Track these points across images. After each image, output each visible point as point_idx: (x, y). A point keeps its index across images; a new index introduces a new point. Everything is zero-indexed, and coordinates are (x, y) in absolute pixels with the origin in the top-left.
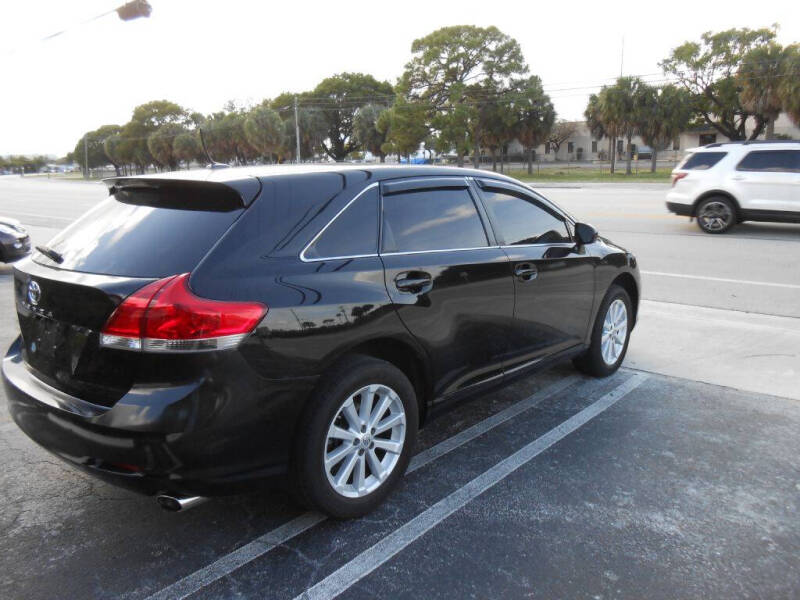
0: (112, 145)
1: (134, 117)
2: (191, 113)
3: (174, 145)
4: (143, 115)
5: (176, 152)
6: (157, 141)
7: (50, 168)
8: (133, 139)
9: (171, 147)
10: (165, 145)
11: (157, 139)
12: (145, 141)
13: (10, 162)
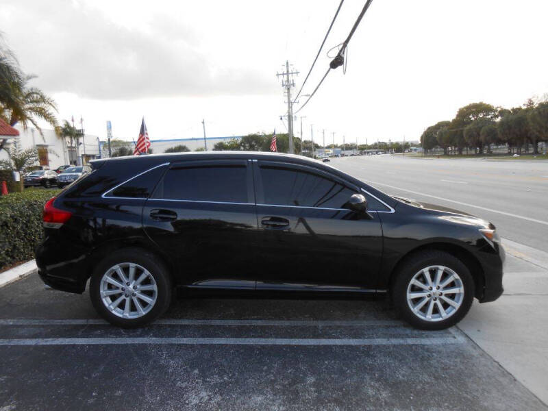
0: (441, 134)
1: (458, 116)
2: (499, 109)
3: (481, 133)
4: (464, 114)
5: (482, 138)
6: (470, 130)
7: (411, 150)
8: (455, 130)
9: (479, 135)
10: (474, 133)
11: (470, 129)
12: (462, 131)
13: (390, 146)
